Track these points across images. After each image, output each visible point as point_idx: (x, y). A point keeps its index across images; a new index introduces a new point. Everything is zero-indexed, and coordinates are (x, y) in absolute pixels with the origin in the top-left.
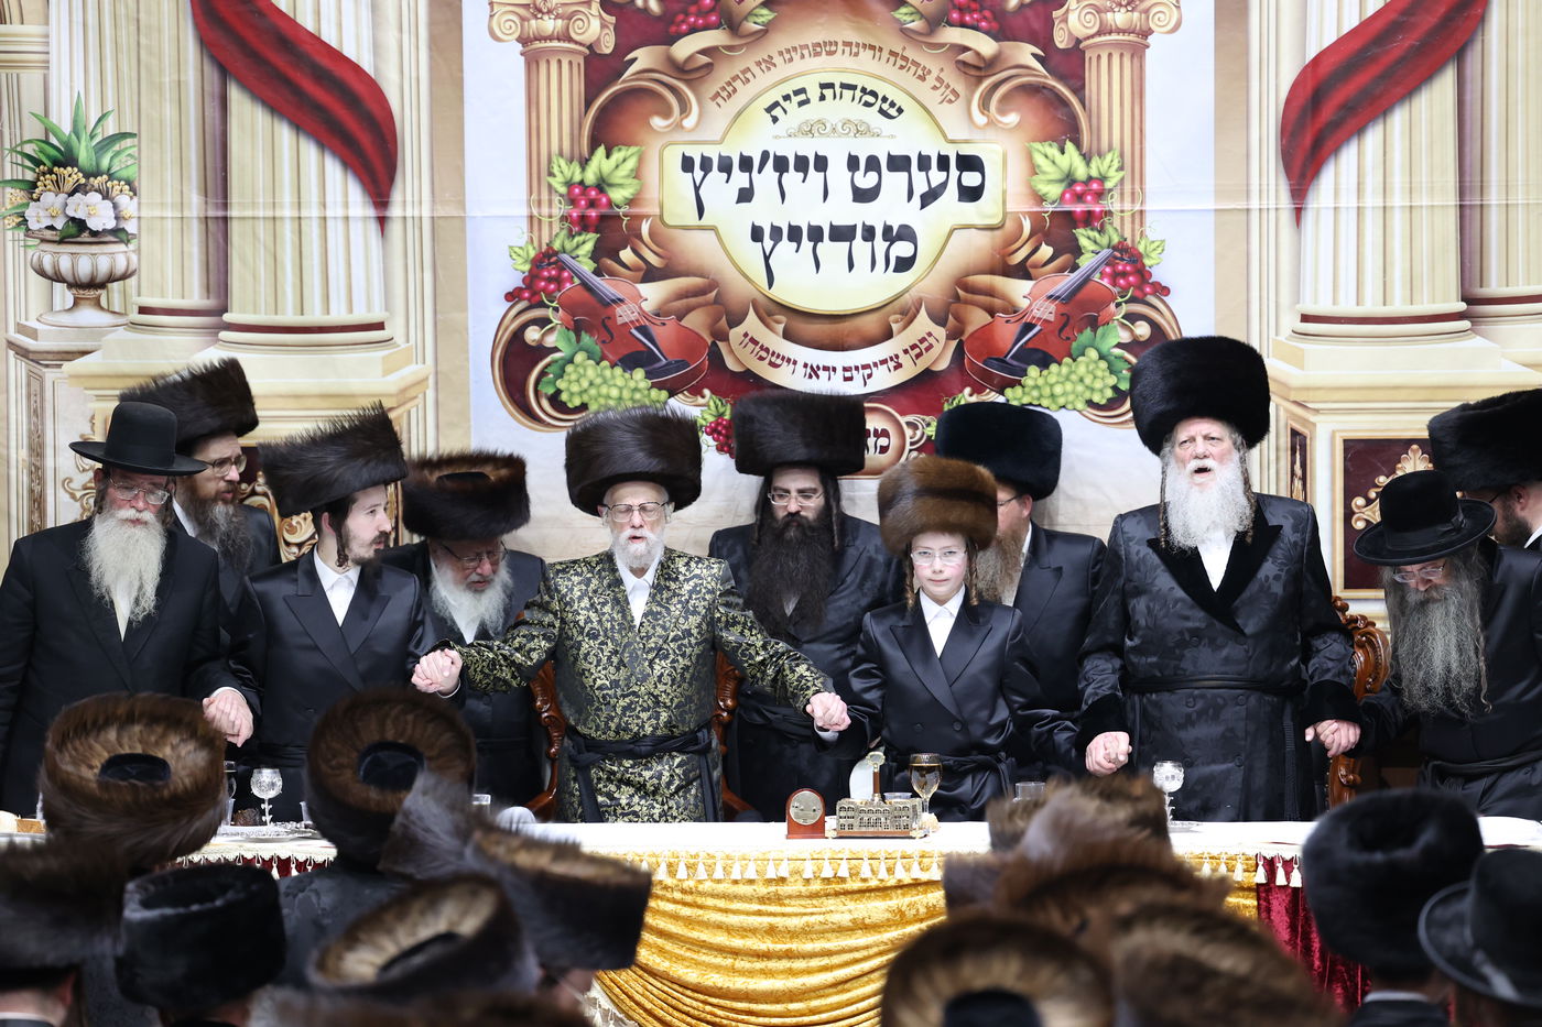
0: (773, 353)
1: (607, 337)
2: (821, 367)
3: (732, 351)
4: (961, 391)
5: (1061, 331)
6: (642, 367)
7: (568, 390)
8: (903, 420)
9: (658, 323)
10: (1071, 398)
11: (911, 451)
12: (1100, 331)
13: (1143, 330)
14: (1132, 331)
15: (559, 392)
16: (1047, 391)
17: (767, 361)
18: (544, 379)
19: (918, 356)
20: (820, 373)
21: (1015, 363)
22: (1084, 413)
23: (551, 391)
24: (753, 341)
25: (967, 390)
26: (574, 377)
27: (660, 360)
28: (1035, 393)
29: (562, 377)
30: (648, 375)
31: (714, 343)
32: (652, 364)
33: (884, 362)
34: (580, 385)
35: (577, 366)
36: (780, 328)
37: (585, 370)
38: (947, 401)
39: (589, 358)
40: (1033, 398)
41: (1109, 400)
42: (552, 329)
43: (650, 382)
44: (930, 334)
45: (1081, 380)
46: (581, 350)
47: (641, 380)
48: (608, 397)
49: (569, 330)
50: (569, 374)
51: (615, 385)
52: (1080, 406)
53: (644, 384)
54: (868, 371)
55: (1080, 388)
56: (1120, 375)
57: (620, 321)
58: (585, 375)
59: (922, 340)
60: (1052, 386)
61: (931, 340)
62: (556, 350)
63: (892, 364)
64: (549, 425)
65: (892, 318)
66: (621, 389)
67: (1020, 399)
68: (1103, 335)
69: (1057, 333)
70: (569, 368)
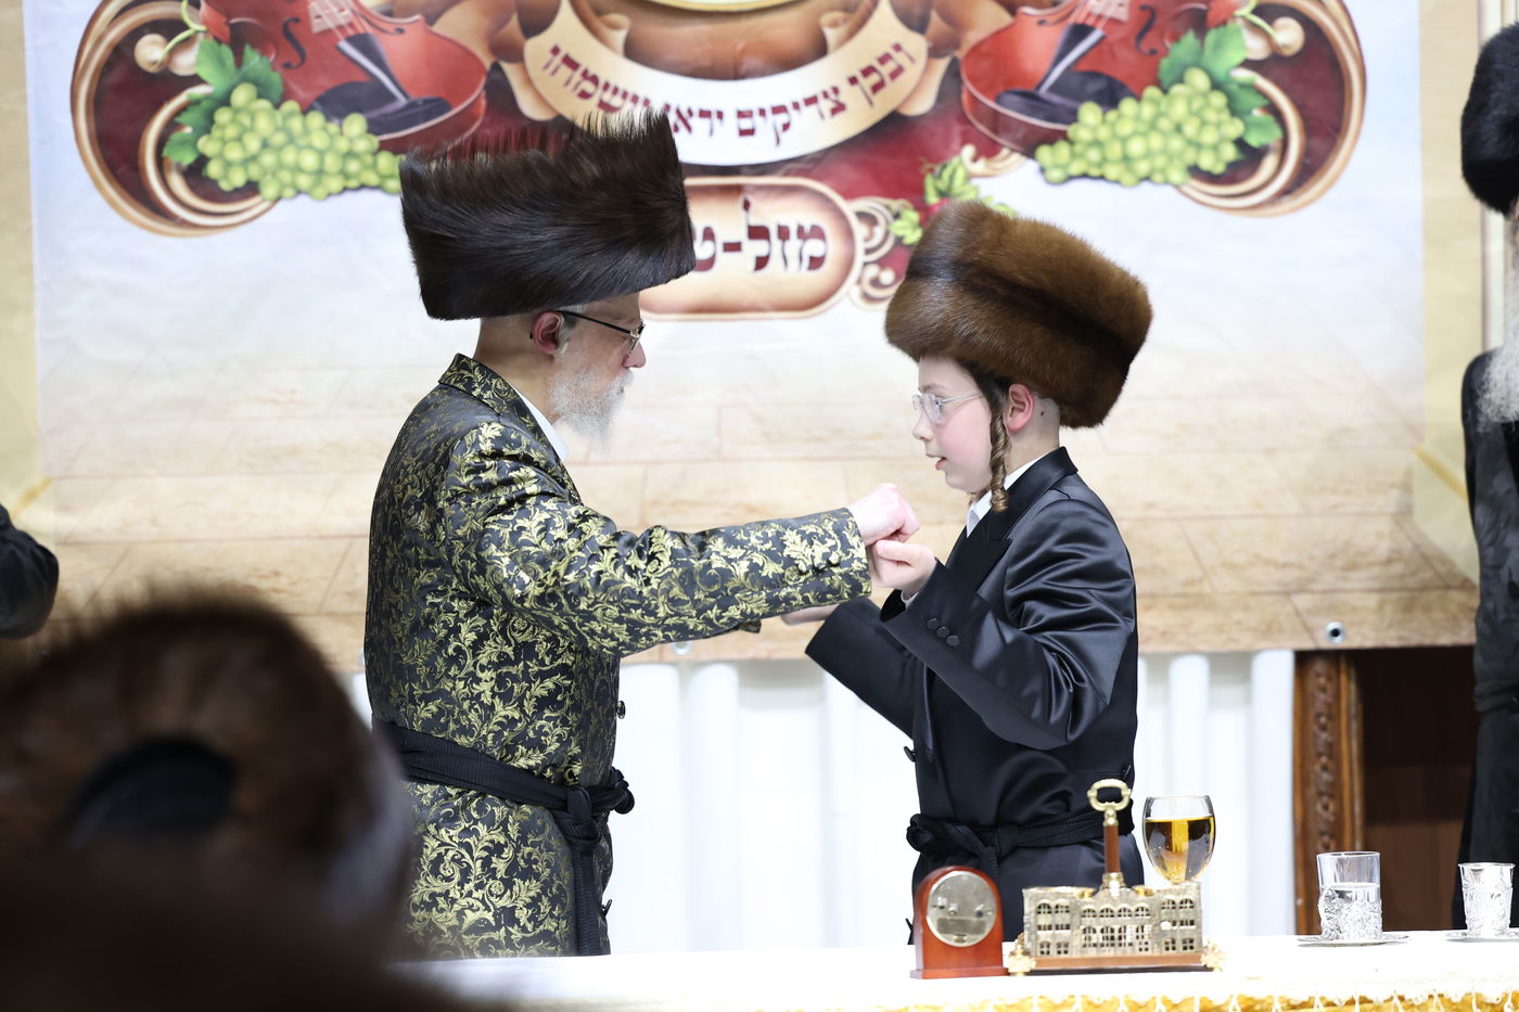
0: (606, 86)
1: (294, 58)
2: (696, 111)
3: (528, 82)
4: (958, 153)
5: (1141, 35)
6: (359, 110)
7: (220, 155)
8: (850, 208)
9: (391, 28)
10: (1160, 162)
11: (866, 264)
12: (1211, 36)
13: (1289, 35)
14: (1268, 37)
15: (202, 161)
16: (1115, 150)
17: (594, 101)
18: (176, 136)
19: (877, 88)
20: (695, 121)
21: (1056, 99)
22: (1186, 189)
23: (188, 159)
24: (571, 63)
25: (969, 151)
26: (231, 132)
27: (392, 98)
28: (1094, 155)
29: (207, 131)
30: (374, 128)
31: (496, 67)
32: (379, 106)
33: (811, 101)
34: (244, 148)
35: (237, 111)
36: (619, 37)
37: (253, 119)
38: (931, 170)
39: (260, 96)
40: (1091, 164)
41: (1232, 166)
42: (188, 42)
43: (375, 141)
44: (898, 48)
45: (1178, 129)
46: (245, 79)
47: (360, 137)
48: (297, 169)
49: (219, 41)
50: (223, 127)
51: (310, 147)
52: (1177, 175)
53: (366, 143)
54: (782, 118)
55: (1176, 144)
56: (1248, 118)
57: (317, 26)
58: (252, 129)
59: (884, 59)
60: (1124, 140)
61: (900, 58)
62: (195, 80)
63: (826, 105)
64: (184, 224)
65: (826, 18)
66: (321, 154)
67: (1064, 167)
68: (1218, 46)
69: (1133, 41)
70: (223, 116)
